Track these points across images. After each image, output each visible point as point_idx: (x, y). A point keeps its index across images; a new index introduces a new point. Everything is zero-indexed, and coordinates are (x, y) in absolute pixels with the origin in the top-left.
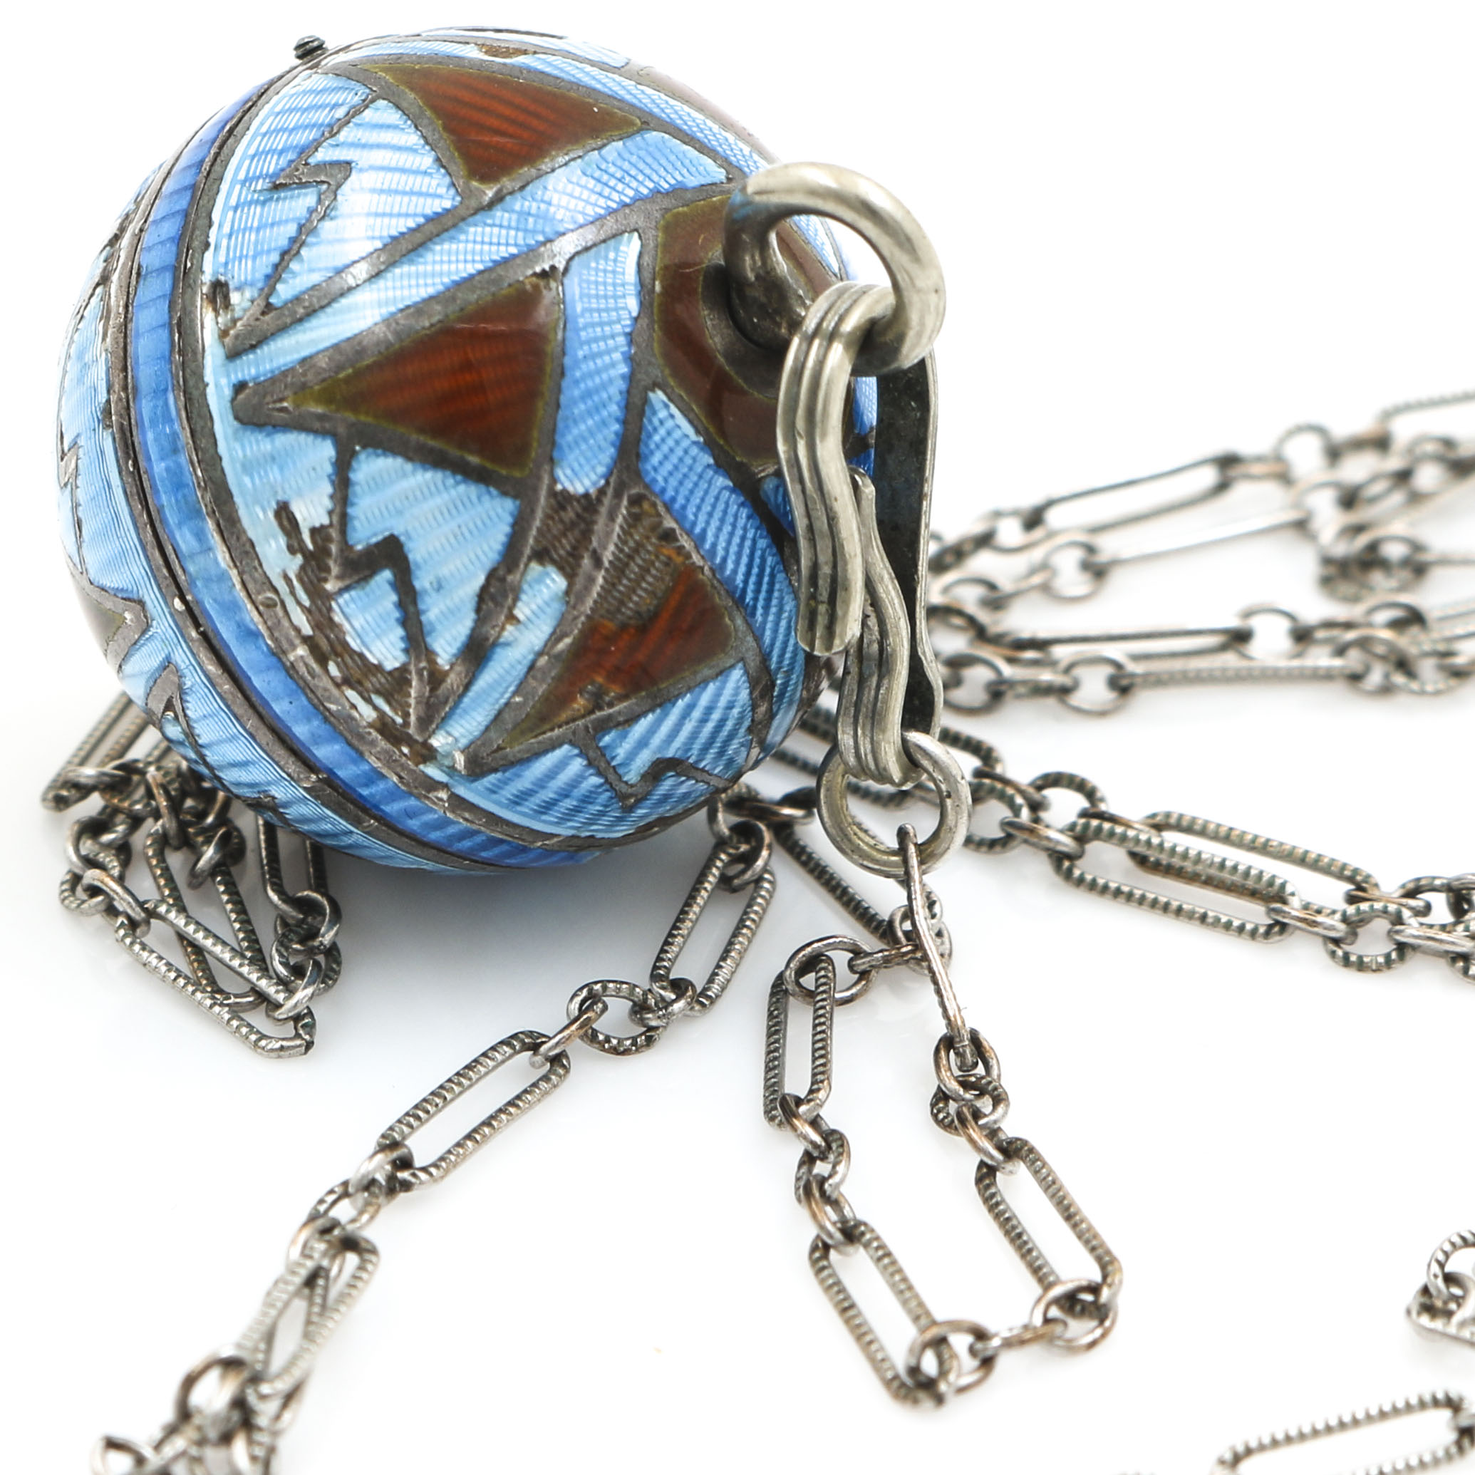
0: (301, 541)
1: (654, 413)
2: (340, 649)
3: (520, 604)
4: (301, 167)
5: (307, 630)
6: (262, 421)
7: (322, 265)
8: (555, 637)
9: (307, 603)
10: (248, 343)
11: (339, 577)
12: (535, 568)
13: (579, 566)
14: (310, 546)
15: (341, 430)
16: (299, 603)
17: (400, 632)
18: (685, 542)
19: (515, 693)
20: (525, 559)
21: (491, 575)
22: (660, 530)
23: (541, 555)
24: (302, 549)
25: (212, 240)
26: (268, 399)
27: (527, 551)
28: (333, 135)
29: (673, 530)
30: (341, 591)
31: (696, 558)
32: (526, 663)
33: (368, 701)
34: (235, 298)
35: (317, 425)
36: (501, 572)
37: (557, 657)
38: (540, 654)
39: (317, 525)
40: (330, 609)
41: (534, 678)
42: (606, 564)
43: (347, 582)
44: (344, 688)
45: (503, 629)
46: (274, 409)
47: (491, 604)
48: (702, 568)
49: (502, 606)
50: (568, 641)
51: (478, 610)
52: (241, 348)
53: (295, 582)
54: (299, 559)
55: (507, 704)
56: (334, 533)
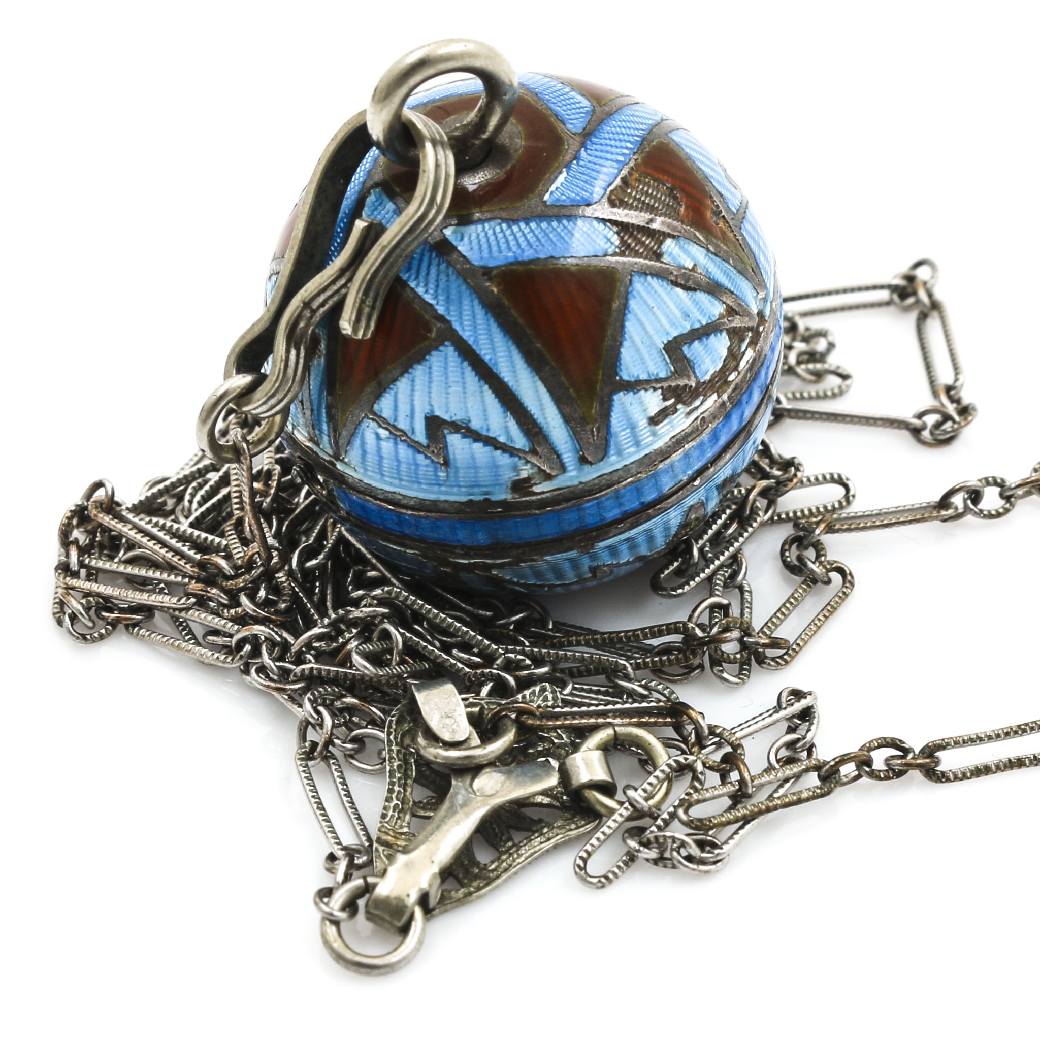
0: (671, 406)
1: (558, 200)
2: (723, 373)
3: (686, 266)
4: (431, 449)
5: (715, 396)
6: (604, 442)
7: (502, 421)
8: (697, 242)
9: (702, 398)
10: (556, 460)
11: (689, 378)
12: (665, 259)
13: (659, 231)
14: (673, 400)
15: (607, 390)
16: (702, 403)
17: (712, 337)
18: (624, 172)
19: (728, 263)
20: (663, 265)
21: (675, 284)
22: (623, 186)
23: (658, 256)
24: (675, 404)
25: (481, 498)
26: (591, 440)
27: (658, 264)
28: (405, 434)
29: (622, 178)
30: (696, 377)
31: (632, 164)
32: (713, 257)
33: (744, 353)
34: (524, 475)
35: (605, 406)
36: (673, 278)
37: (707, 239)
38: (708, 250)
39: (661, 397)
40: (704, 383)
41: (720, 253)
42: (653, 216)
43: (691, 373)
44: (740, 369)
45: (701, 274)
46: (598, 436)
47: (690, 282)
48: (636, 160)
49: (690, 275)
50: (697, 234)
51: (695, 290)
52: (558, 465)
53: (692, 407)
54: (679, 406)
55: (735, 268)
56: (665, 385)
